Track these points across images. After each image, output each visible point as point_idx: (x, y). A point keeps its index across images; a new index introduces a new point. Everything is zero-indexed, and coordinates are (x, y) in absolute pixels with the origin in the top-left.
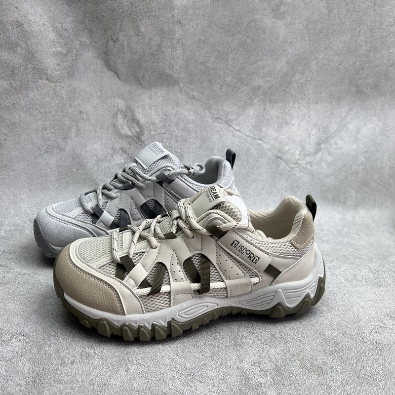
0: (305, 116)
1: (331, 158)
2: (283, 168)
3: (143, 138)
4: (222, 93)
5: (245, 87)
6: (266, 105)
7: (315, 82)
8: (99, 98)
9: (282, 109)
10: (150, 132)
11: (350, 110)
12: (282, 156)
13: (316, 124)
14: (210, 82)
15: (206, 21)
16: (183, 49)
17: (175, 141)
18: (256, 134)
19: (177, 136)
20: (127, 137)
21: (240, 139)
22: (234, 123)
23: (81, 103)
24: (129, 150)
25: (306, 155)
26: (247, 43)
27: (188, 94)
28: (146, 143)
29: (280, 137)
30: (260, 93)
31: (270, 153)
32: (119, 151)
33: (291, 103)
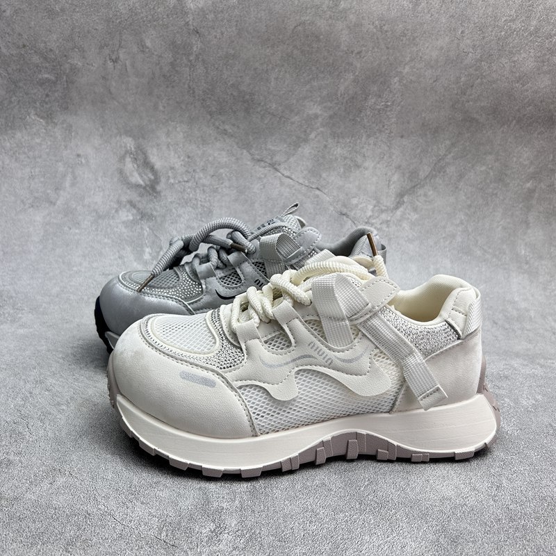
0: (384, 155)
1: (416, 216)
2: (348, 229)
3: (158, 188)
4: (264, 126)
5: (296, 117)
6: (327, 141)
7: (399, 107)
8: (101, 136)
9: (350, 146)
10: (168, 179)
12: (348, 212)
13: (399, 167)
14: (247, 110)
15: (234, 28)
16: (205, 68)
17: (202, 192)
18: (313, 182)
19: (204, 185)
20: (138, 186)
21: (290, 188)
22: (282, 166)
23: (79, 143)
24: (140, 204)
25: (382, 211)
26: (294, 56)
27: (218, 128)
28: (162, 194)
29: (347, 186)
30: (319, 124)
31: (332, 209)
32: (125, 206)
33: (364, 137)
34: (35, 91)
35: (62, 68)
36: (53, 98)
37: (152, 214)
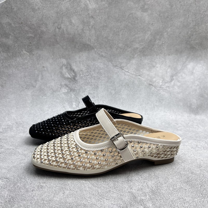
0: (163, 62)
1: (179, 84)
2: (153, 90)
3: (76, 79)
4: (117, 53)
5: (129, 49)
6: (141, 58)
7: (167, 44)
8: (53, 59)
9: (150, 59)
10: (80, 75)
11: (188, 58)
12: (152, 84)
13: (169, 66)
14: (111, 47)
17: (94, 79)
18: (137, 73)
19: (94, 77)
20: (68, 78)
21: (128, 76)
22: (125, 68)
23: (44, 62)
24: (70, 85)
25: (166, 83)
27: (99, 54)
28: (78, 81)
29: (151, 74)
30: (138, 51)
31: (146, 83)
32: (64, 86)
33: (155, 56)
34: (26, 41)
35: (37, 32)
36: (33, 44)
37: (74, 89)
